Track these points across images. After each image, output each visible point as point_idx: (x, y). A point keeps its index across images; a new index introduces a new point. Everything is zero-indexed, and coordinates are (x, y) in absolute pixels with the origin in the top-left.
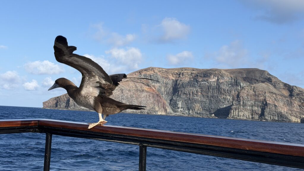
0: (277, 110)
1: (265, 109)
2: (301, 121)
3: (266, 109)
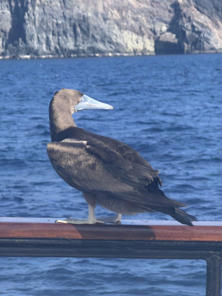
0: (71, 9)
1: (26, 9)
2: (155, 47)
3: (30, 8)
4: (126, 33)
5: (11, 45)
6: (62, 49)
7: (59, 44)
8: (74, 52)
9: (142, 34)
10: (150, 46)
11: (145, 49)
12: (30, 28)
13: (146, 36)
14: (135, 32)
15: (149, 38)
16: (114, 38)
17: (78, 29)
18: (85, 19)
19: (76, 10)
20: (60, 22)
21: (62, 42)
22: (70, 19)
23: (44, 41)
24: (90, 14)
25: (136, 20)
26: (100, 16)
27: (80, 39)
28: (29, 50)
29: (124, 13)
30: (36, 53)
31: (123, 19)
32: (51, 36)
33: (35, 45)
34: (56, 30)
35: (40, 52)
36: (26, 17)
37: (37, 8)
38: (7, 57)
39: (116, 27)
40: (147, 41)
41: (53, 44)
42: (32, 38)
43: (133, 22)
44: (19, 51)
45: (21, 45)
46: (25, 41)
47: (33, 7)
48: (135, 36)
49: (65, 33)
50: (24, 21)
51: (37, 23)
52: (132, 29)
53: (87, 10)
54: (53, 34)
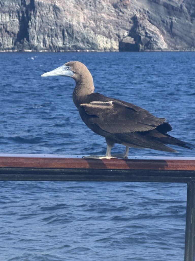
0: (61, 19)
1: (30, 19)
2: (119, 46)
3: (33, 18)
4: (99, 36)
5: (19, 43)
6: (54, 46)
7: (52, 43)
8: (62, 49)
9: (110, 37)
10: (116, 46)
11: (112, 48)
12: (32, 32)
13: (113, 39)
14: (105, 36)
15: (115, 40)
16: (90, 40)
17: (66, 33)
18: (71, 26)
19: (64, 20)
20: (53, 28)
21: (54, 41)
22: (60, 26)
23: (41, 41)
24: (74, 23)
25: (106, 28)
26: (81, 24)
27: (67, 40)
28: (31, 47)
29: (98, 23)
30: (36, 48)
31: (97, 27)
32: (46, 37)
33: (35, 43)
34: (50, 33)
35: (38, 48)
36: (30, 24)
37: (37, 18)
38: (16, 51)
39: (92, 32)
40: (114, 42)
41: (48, 43)
42: (33, 38)
43: (104, 29)
44: (24, 47)
45: (26, 43)
46: (28, 40)
47: (35, 17)
48: (105, 39)
49: (56, 36)
50: (28, 26)
51: (37, 28)
52: (104, 34)
53: (72, 20)
54: (48, 36)
